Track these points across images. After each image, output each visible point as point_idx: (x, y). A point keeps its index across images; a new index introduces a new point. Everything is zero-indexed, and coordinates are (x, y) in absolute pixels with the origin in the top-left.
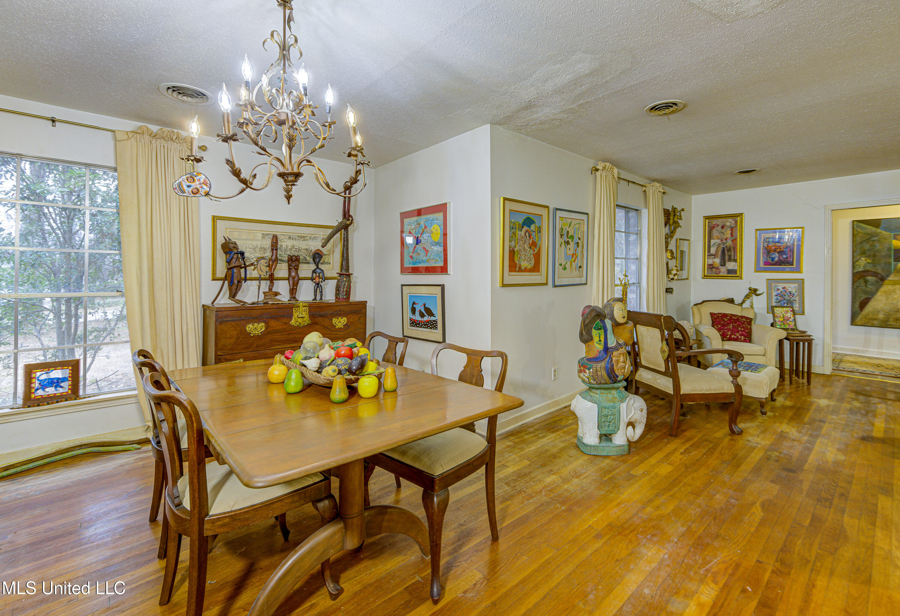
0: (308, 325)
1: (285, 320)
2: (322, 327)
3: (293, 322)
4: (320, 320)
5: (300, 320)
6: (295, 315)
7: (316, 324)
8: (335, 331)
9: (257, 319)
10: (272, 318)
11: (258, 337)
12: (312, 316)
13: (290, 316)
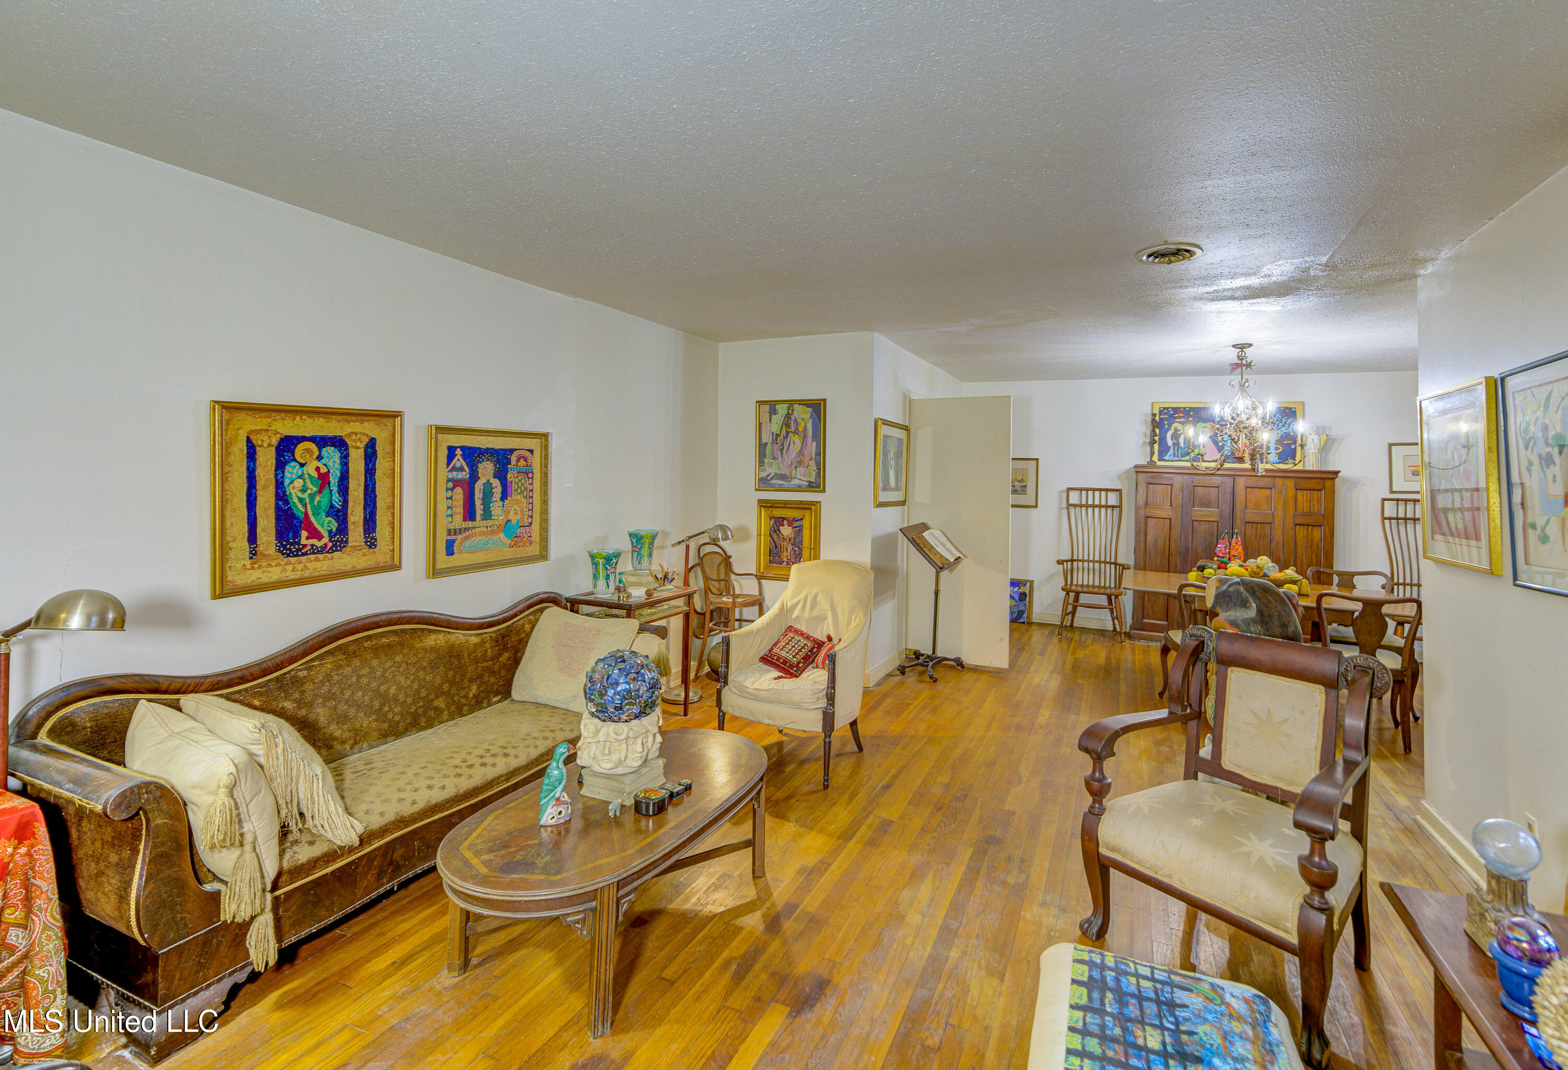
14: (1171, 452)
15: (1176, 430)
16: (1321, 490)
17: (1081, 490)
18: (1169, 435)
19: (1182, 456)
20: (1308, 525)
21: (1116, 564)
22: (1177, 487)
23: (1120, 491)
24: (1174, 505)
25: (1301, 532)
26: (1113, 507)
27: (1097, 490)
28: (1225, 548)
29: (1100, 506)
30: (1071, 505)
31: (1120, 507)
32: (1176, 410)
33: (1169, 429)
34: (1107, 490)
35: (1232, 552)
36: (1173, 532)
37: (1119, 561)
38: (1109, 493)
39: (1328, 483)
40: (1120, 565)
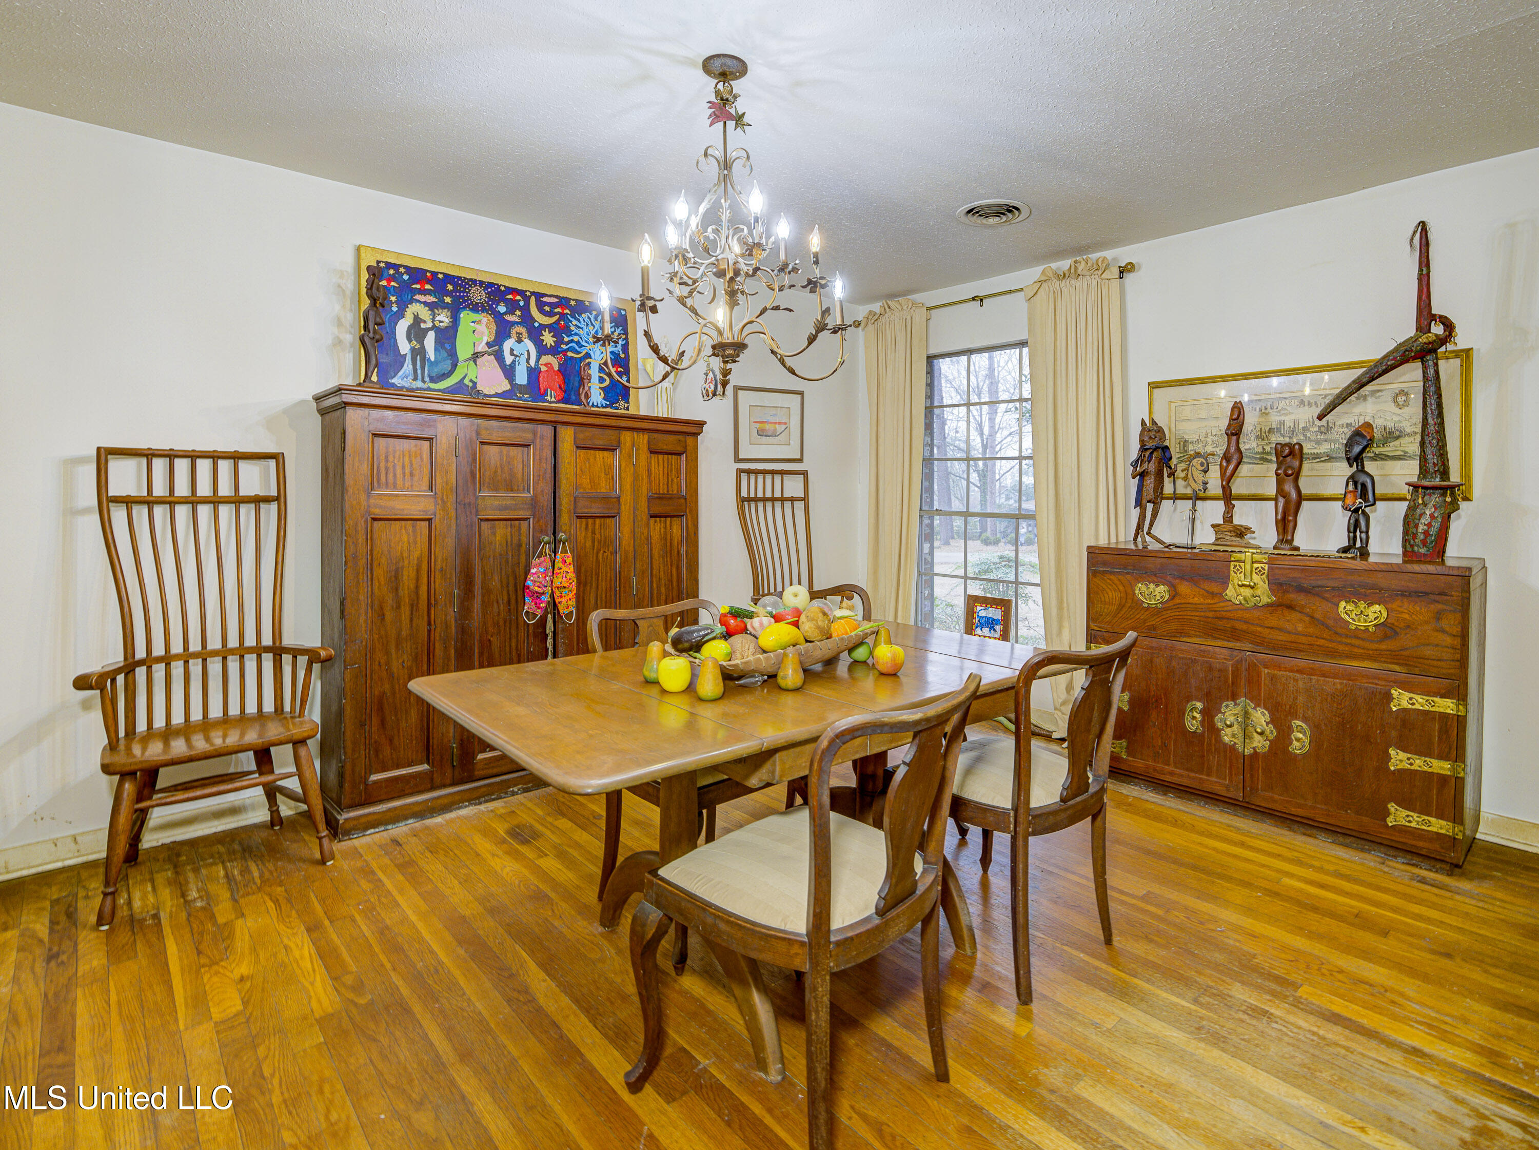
0: (1268, 605)
1: (1214, 588)
2: (1307, 619)
3: (1230, 592)
4: (1300, 599)
5: (1247, 592)
6: (1237, 578)
7: (1290, 607)
8: (1347, 636)
9: (1156, 576)
10: (1182, 578)
11: (1156, 612)
12: (1276, 584)
13: (1225, 580)
14: (408, 367)
15: (417, 320)
16: (680, 454)
17: (150, 455)
18: (402, 327)
19: (433, 380)
20: (666, 517)
21: (278, 651)
22: (443, 443)
23: (277, 457)
24: (439, 487)
25: (657, 527)
26: (258, 501)
27: (204, 455)
28: (545, 573)
29: (215, 501)
30: (117, 500)
31: (280, 499)
32: (418, 274)
33: (401, 314)
34: (236, 457)
35: (557, 582)
36: (437, 550)
37: (288, 640)
38: (243, 465)
39: (690, 440)
40: (296, 652)
